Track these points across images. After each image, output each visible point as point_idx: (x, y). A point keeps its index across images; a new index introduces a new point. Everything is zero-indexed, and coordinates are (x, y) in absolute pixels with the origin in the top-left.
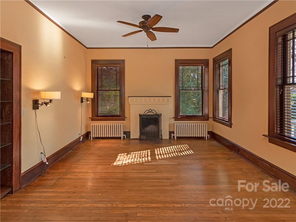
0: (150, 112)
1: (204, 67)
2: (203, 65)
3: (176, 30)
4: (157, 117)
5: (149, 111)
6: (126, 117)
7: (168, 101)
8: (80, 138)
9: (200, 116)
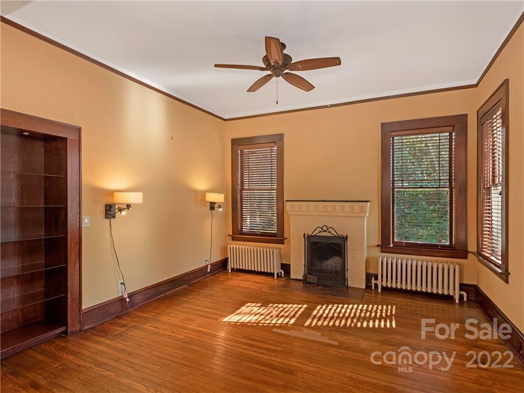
0: (325, 231)
1: (454, 134)
2: (451, 128)
3: (335, 61)
4: (338, 241)
5: (322, 229)
6: (286, 238)
7: (363, 210)
8: (206, 267)
9: (444, 247)
